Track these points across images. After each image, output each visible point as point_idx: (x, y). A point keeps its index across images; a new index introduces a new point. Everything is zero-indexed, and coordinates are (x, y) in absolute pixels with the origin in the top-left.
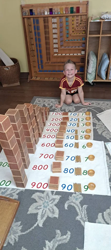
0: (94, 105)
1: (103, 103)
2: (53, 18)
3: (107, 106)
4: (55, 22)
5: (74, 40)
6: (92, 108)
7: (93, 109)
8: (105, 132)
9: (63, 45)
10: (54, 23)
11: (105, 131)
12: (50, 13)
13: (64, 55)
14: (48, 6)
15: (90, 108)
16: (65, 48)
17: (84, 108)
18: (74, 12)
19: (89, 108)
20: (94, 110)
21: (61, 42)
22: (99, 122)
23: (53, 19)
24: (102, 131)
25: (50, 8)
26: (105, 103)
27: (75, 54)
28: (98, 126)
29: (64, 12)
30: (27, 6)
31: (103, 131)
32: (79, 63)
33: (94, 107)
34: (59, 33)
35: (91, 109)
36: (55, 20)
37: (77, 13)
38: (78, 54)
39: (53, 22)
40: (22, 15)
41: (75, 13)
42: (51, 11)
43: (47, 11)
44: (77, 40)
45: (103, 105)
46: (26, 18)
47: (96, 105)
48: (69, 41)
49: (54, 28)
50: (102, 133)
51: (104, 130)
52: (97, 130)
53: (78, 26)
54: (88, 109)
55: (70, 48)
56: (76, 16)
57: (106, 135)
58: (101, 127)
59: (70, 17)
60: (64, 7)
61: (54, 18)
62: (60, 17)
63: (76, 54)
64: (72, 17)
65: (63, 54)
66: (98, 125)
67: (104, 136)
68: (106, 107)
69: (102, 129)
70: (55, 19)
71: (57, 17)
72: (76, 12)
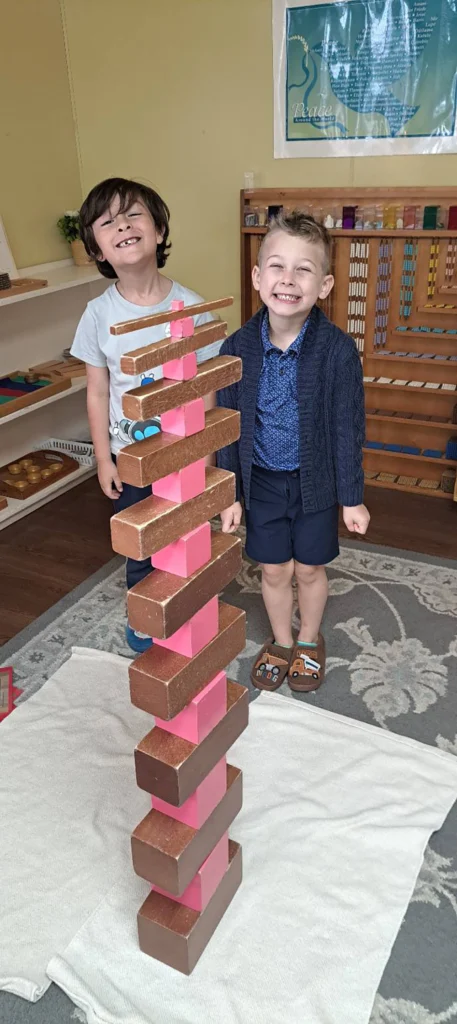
0: (391, 575)
1: (433, 573)
2: (353, 242)
3: (441, 588)
4: (363, 255)
5: (432, 330)
6: (374, 585)
7: (376, 590)
8: (379, 688)
9: (384, 345)
10: (356, 260)
11: (382, 684)
12: (343, 224)
13: (383, 381)
14: (341, 199)
15: (369, 583)
16: (392, 357)
17: (342, 579)
18: (439, 224)
19: (364, 582)
20: (379, 592)
21: (379, 331)
22: (375, 645)
23: (353, 245)
24: (371, 683)
25: (349, 204)
26: (440, 573)
27: (429, 385)
28: (363, 660)
29: (400, 223)
30: (263, 195)
31: (375, 685)
32: (447, 420)
33: (387, 580)
34: (371, 299)
35: (369, 588)
36: (359, 250)
37: (449, 228)
38: (446, 387)
39: (352, 255)
40: (243, 224)
41: (442, 227)
42: (349, 217)
43: (333, 217)
44: (445, 332)
45: (431, 579)
46: (256, 237)
47: (401, 573)
48: (409, 333)
49: (355, 279)
50: (362, 693)
51: (377, 682)
52: (352, 676)
53: (450, 277)
54: (358, 584)
55: (412, 357)
56: (448, 241)
57: (376, 704)
58: (372, 666)
59: (420, 241)
60: (400, 205)
61: (358, 242)
62: (384, 240)
63: (436, 386)
64: (430, 241)
65: (384, 377)
66: (364, 656)
67: (368, 706)
68: (434, 593)
69: (372, 674)
70: (364, 245)
71: (371, 241)
72: (446, 226)
